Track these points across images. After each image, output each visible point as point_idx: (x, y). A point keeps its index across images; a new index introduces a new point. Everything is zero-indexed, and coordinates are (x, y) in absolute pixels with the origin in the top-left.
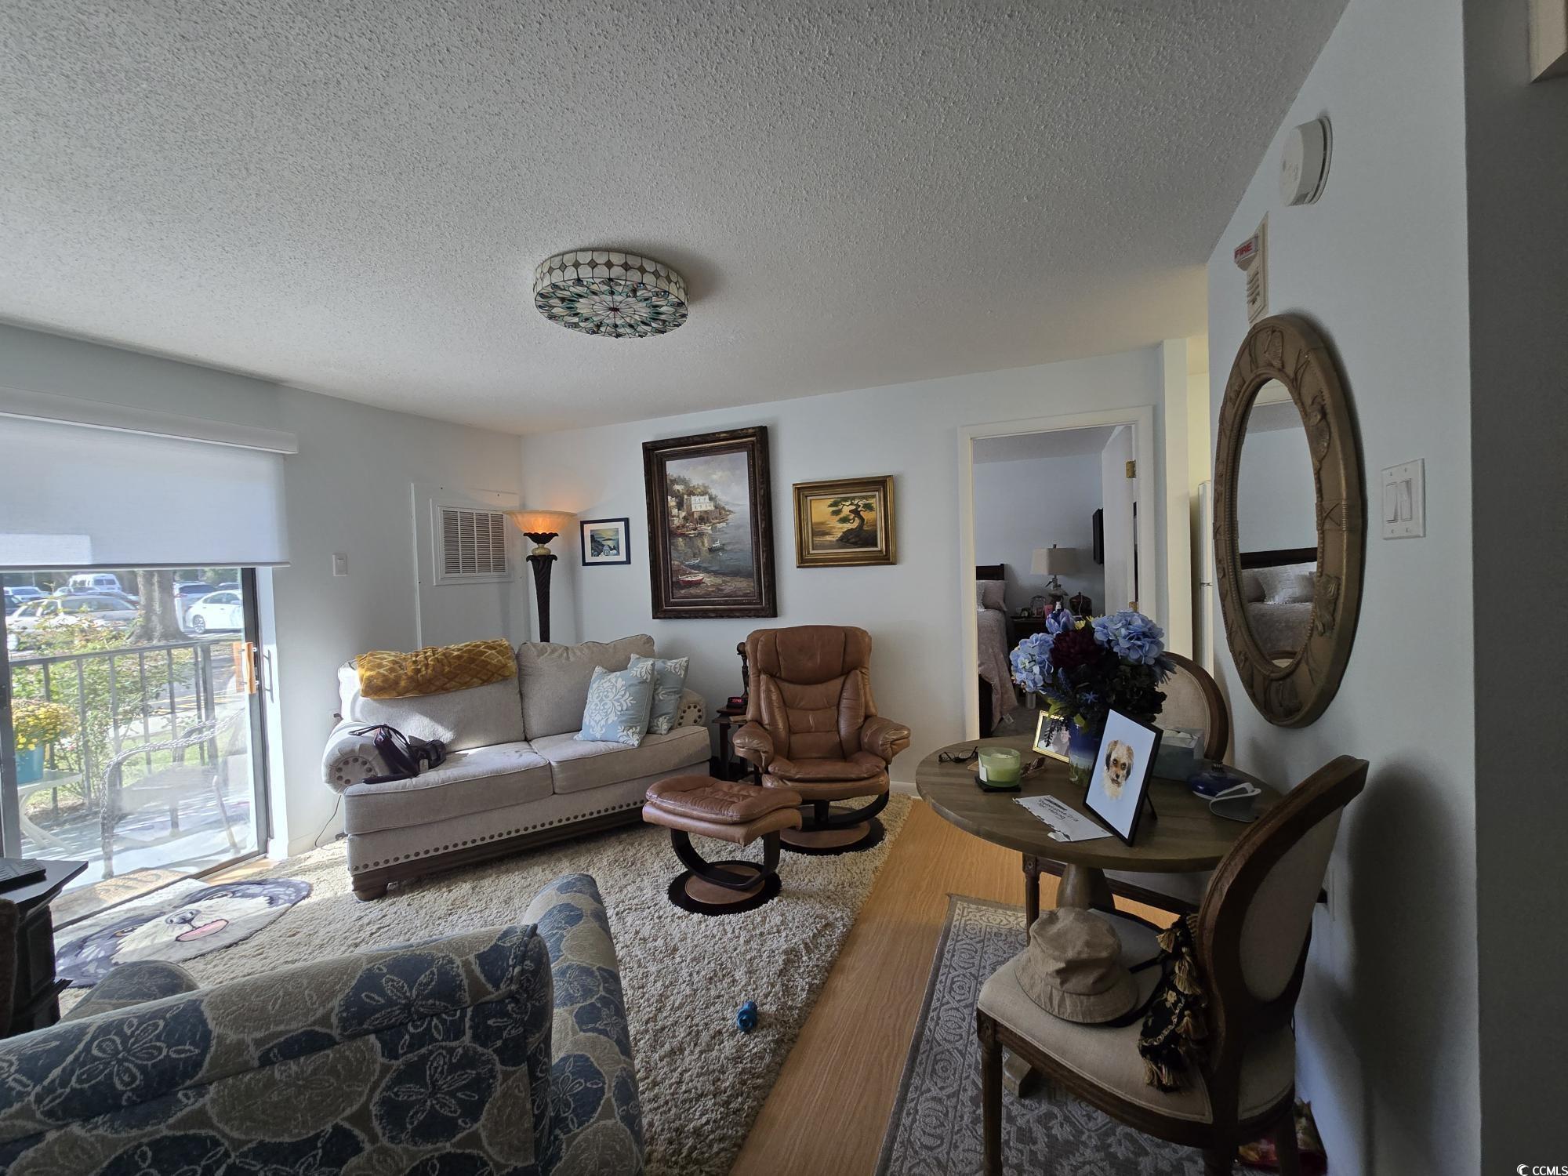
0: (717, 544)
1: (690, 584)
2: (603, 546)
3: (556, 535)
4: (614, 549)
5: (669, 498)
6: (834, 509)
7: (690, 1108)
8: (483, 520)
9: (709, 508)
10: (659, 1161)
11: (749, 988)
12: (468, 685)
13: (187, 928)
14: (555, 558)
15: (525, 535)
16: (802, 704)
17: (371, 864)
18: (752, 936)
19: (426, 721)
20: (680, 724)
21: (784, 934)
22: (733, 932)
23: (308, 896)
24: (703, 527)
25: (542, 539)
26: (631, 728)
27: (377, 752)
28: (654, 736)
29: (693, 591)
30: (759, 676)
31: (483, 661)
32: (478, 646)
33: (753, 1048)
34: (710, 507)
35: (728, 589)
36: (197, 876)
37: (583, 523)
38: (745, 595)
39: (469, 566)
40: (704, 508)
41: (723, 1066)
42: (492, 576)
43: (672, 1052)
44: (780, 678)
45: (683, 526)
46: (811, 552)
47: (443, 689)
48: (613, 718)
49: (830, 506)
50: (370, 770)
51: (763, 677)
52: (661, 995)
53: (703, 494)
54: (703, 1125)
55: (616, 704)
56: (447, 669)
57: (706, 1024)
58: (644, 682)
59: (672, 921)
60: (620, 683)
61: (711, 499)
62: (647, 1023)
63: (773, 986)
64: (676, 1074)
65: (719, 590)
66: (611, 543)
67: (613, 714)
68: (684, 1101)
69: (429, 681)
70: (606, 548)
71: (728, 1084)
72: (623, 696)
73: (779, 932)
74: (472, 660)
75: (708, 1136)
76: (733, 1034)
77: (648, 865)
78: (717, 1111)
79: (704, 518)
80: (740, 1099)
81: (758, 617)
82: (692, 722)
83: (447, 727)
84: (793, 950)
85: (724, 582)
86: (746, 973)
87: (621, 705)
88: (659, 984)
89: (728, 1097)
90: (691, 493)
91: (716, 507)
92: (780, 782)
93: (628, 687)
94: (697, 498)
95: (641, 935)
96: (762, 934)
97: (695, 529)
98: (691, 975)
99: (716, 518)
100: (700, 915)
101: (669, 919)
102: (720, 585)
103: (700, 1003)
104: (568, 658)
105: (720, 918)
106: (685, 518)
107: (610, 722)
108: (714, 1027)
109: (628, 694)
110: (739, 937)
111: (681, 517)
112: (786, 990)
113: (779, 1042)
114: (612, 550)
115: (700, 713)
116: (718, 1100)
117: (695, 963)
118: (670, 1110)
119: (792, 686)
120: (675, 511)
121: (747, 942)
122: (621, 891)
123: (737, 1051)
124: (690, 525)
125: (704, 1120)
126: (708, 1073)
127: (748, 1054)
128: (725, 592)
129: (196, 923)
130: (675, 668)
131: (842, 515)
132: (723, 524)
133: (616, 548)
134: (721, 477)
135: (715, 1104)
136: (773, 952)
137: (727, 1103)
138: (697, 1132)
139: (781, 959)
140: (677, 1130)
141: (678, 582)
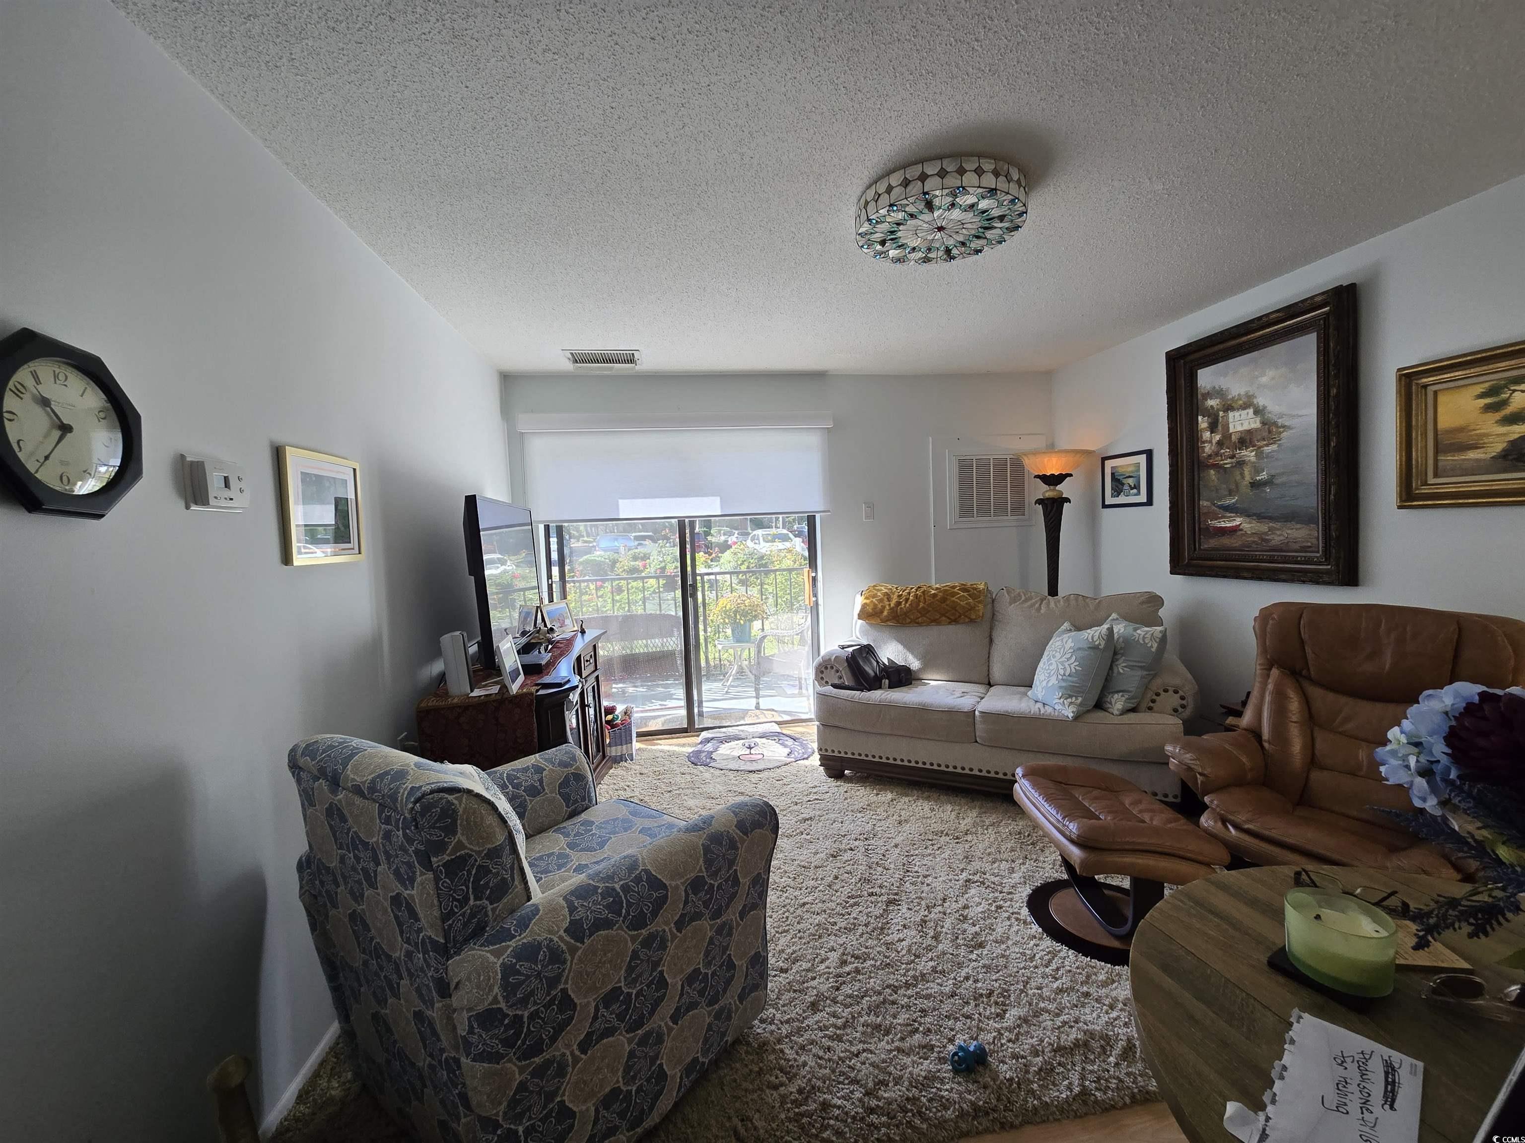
0: (1263, 476)
1: (1223, 531)
2: (1123, 484)
3: (1071, 475)
4: (1135, 487)
5: (1200, 418)
6: (1488, 401)
7: (843, 1083)
8: (1001, 465)
9: (1253, 426)
10: (779, 1095)
11: (1007, 1034)
12: (936, 622)
13: (748, 751)
14: (1068, 500)
15: (1036, 477)
16: (1349, 726)
17: (830, 751)
18: (1072, 989)
19: (900, 647)
20: (1150, 709)
21: (1114, 1014)
22: (1058, 969)
23: (807, 759)
24: (1244, 452)
25: (1053, 480)
26: (1070, 696)
27: (846, 664)
28: (1100, 714)
29: (1226, 541)
30: (1270, 669)
31: (954, 601)
32: (954, 587)
33: (947, 1090)
34: (1255, 423)
35: (1277, 539)
36: (779, 723)
37: (1104, 459)
38: (1304, 549)
39: (984, 510)
40: (1246, 427)
41: (901, 1077)
42: (1010, 519)
43: (878, 1027)
44: (1309, 678)
45: (1217, 454)
46: (1431, 480)
47: (916, 623)
48: (1053, 681)
49: (1482, 396)
50: (840, 678)
51: (1275, 672)
52: (923, 975)
53: (1245, 407)
54: (835, 1106)
55: (1060, 667)
56: (921, 605)
57: (929, 1030)
58: (1095, 648)
59: (1009, 918)
60: (1070, 644)
61: (1257, 412)
62: (888, 986)
63: (1036, 1053)
64: (861, 1046)
65: (1263, 540)
66: (1131, 481)
67: (1054, 677)
68: (842, 1073)
69: (906, 614)
70: (1126, 487)
71: (886, 1095)
72: (1068, 659)
73: (1112, 1007)
74: (944, 600)
75: (831, 1118)
76: (942, 1060)
77: (1047, 852)
78: (856, 1107)
79: (1246, 440)
80: (884, 1119)
81: (1318, 583)
82: (1169, 709)
83: (916, 656)
84: (1106, 1038)
85: (1270, 529)
86: (1020, 1018)
87: (1065, 669)
88: (931, 964)
89: (878, 1106)
90: (1228, 408)
91: (1264, 423)
92: (1220, 824)
93: (1076, 650)
94: (1237, 414)
95: (966, 912)
96: (1087, 995)
97: (1233, 457)
98: (967, 978)
99: (1264, 439)
100: (1040, 930)
101: (1006, 915)
102: (1266, 534)
103: (946, 1008)
104: (1039, 609)
105: (1058, 946)
106: (1220, 444)
107: (1050, 684)
108: (934, 1039)
109: (1074, 657)
110: (1057, 979)
111: (1214, 441)
112: (1047, 1072)
113: (977, 1111)
114: (1132, 489)
115: (1184, 702)
116: (866, 1099)
117: (984, 970)
118: (826, 1068)
119: (1331, 696)
120: (1207, 435)
121: (1060, 991)
122: (994, 862)
123: (925, 1078)
124: (1226, 451)
125: (839, 1102)
126: (884, 1071)
127: (934, 1090)
128: (1273, 543)
129: (753, 751)
130: (1144, 638)
131: (1508, 411)
132: (1274, 447)
133: (1137, 487)
134: (1273, 379)
135: (860, 1100)
136: (1076, 1022)
137: (871, 1111)
138: (825, 1106)
139: (1074, 1034)
140: (813, 1087)
141: (1208, 528)
